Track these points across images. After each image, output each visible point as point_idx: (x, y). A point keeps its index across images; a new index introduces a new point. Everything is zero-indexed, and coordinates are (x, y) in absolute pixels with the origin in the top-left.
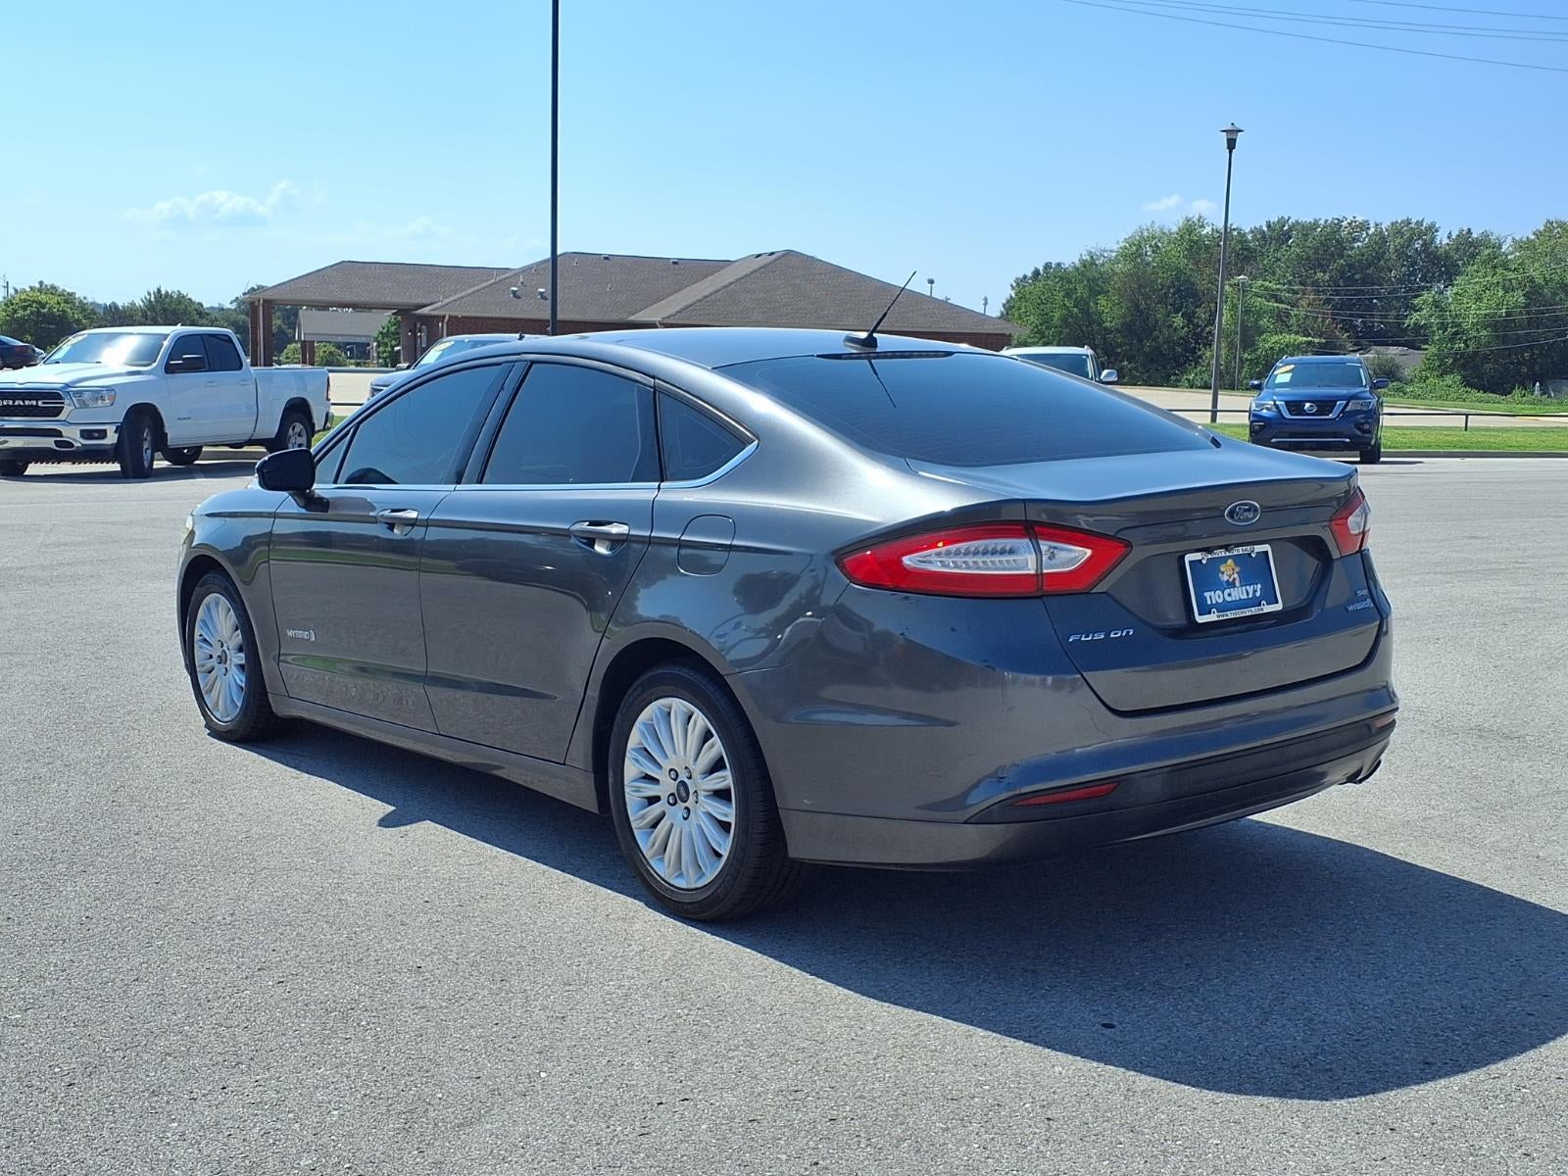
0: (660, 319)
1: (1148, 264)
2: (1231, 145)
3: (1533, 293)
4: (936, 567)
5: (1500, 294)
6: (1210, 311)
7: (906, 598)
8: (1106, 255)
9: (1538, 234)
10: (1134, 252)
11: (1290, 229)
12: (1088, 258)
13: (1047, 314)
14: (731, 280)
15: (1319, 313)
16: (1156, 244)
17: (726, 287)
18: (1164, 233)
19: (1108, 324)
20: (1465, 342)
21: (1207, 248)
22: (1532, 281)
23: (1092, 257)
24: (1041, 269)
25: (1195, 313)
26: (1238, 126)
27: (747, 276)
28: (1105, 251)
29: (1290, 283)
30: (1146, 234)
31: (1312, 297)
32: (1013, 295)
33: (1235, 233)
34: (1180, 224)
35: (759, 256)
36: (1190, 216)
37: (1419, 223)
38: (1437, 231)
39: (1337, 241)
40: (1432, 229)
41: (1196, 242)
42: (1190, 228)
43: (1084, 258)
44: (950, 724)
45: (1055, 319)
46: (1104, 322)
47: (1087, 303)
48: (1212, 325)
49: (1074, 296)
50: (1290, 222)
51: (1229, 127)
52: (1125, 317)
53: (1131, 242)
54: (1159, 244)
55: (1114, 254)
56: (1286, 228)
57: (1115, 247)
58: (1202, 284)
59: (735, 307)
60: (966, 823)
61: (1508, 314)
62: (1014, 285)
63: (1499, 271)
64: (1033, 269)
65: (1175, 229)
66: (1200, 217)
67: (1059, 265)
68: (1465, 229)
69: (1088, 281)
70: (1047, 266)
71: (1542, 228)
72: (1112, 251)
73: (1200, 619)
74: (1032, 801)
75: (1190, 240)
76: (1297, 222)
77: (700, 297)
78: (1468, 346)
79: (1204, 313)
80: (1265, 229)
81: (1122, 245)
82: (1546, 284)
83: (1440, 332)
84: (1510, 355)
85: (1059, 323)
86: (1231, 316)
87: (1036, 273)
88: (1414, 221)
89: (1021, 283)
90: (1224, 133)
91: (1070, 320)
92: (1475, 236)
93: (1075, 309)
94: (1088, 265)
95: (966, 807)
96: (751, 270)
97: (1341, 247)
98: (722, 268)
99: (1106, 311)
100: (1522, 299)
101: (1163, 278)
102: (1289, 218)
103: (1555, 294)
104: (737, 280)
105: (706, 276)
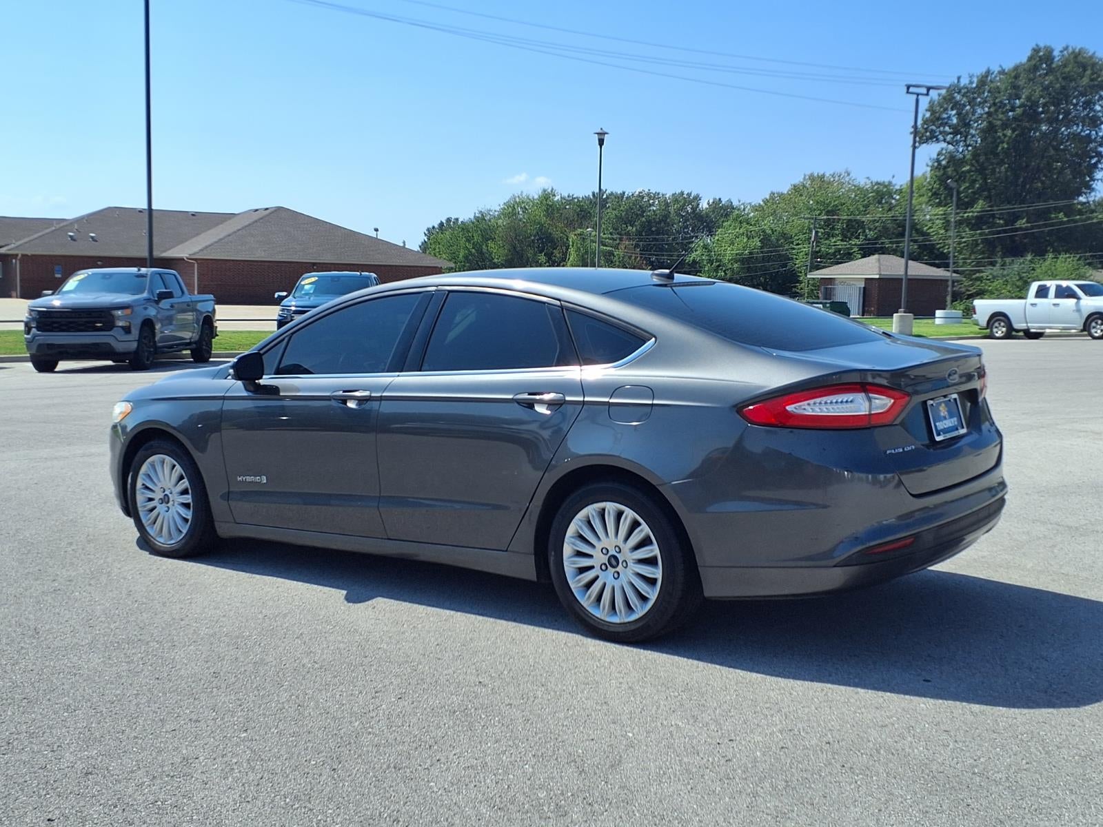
0: (187, 256)
1: (520, 220)
2: (601, 142)
3: (765, 240)
4: (809, 412)
5: (745, 240)
6: (563, 252)
7: (791, 432)
8: (491, 213)
9: (766, 201)
10: (511, 210)
11: (607, 197)
12: (480, 215)
13: (454, 253)
14: (239, 228)
15: (632, 253)
16: (525, 207)
17: (235, 232)
18: (530, 199)
19: (496, 260)
20: (724, 271)
21: (558, 210)
22: (764, 231)
23: (482, 215)
24: (444, 222)
25: (552, 253)
26: (605, 130)
27: (250, 225)
28: (490, 210)
29: (611, 234)
30: (517, 200)
31: (627, 243)
32: (426, 240)
33: (576, 200)
34: (540, 193)
35: (256, 210)
36: (546, 188)
37: (689, 195)
38: (700, 200)
39: (640, 206)
40: (697, 198)
41: (551, 206)
42: (546, 196)
43: (477, 215)
44: (825, 507)
45: (461, 256)
46: (493, 259)
47: (481, 246)
48: (564, 261)
49: (472, 242)
50: (607, 192)
51: (599, 131)
52: (507, 256)
53: (507, 204)
54: (527, 207)
55: (497, 213)
56: (605, 196)
57: (498, 208)
58: (557, 234)
59: (244, 247)
60: (835, 566)
61: (751, 253)
62: (426, 232)
63: (744, 225)
64: (439, 222)
65: (536, 197)
66: (552, 189)
67: (457, 219)
68: (718, 198)
69: (481, 231)
70: (449, 220)
71: (768, 197)
72: (495, 211)
73: (938, 439)
74: (876, 551)
75: (548, 205)
76: (612, 193)
77: (215, 240)
78: (726, 274)
79: (559, 253)
80: (592, 197)
81: (502, 207)
82: (773, 233)
83: (709, 265)
84: (752, 280)
85: (463, 259)
86: (577, 255)
87: (441, 224)
88: (686, 193)
89: (430, 232)
90: (596, 135)
91: (470, 257)
92: (723, 203)
93: (473, 250)
94: (481, 219)
95: (833, 558)
96: (252, 220)
97: (643, 210)
98: (230, 219)
99: (495, 251)
100: (759, 244)
101: (532, 230)
102: (606, 190)
103: (778, 240)
104: (243, 228)
105: (217, 224)
